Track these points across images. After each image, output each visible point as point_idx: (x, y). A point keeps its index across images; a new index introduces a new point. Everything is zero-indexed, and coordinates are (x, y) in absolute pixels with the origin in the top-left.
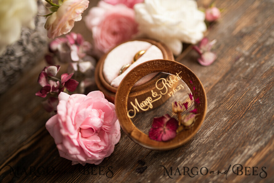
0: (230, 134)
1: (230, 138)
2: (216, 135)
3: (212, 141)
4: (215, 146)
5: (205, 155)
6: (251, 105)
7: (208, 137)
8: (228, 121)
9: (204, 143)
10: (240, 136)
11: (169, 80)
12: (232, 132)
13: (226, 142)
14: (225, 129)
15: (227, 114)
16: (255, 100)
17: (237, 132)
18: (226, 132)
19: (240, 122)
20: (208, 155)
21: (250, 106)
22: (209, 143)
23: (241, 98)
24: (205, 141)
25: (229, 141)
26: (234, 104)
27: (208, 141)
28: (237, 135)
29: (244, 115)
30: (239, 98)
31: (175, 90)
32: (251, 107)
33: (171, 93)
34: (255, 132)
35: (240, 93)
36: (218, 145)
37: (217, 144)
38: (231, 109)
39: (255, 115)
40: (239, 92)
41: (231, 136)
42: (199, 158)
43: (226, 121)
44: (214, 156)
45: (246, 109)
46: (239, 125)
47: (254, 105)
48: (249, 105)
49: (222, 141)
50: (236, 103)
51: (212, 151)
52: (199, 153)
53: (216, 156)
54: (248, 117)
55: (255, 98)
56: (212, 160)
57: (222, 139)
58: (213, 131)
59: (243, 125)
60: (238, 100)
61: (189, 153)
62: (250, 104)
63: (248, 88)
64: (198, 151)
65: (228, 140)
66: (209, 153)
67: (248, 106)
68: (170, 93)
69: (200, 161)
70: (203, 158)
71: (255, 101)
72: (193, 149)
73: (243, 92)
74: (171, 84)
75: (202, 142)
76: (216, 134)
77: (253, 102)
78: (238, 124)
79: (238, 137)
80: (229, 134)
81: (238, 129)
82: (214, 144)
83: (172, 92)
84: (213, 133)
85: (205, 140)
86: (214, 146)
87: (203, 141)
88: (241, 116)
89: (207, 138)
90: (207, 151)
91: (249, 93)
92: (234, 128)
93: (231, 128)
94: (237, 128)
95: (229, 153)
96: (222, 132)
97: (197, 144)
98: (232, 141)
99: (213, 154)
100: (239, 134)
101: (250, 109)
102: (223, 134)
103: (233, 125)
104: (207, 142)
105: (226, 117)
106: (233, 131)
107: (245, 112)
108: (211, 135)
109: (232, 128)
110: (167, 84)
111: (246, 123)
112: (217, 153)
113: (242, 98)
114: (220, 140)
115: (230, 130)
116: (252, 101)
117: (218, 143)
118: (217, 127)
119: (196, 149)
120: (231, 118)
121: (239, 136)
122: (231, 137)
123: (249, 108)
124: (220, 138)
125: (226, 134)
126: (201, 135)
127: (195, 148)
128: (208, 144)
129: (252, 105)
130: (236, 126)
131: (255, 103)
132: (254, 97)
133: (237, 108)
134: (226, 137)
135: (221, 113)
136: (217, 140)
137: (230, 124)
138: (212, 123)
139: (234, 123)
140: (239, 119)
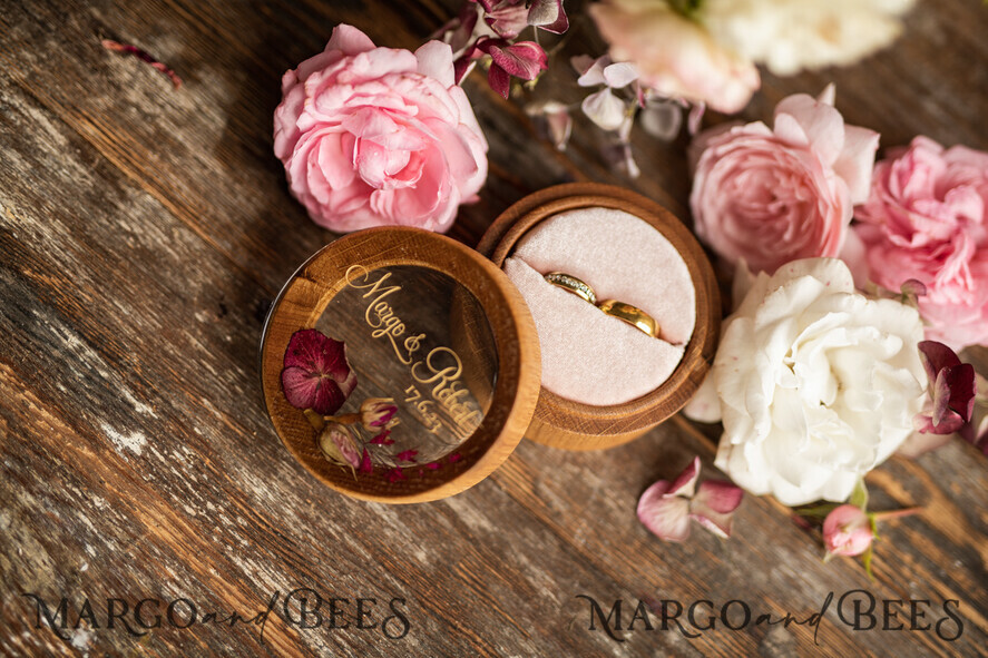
0: (365, 569)
1: (354, 566)
2: (365, 527)
3: (345, 514)
4: (331, 522)
5: (302, 494)
6: (467, 635)
8: (412, 564)
11: (457, 388)
12: (374, 573)
13: (340, 554)
14: (384, 554)
16: (485, 649)
18: (375, 557)
20: (302, 502)
21: (461, 632)
22: (343, 506)
23: (495, 607)
25: (343, 563)
26: (472, 586)
27: (348, 503)
28: (361, 588)
29: (432, 612)
30: (494, 602)
31: (427, 405)
32: (459, 635)
33: (415, 395)
34: (367, 639)
35: (514, 605)
36: (330, 530)
37: (334, 528)
38: (456, 575)
39: (429, 645)
40: (517, 603)
41: (359, 569)
42: (293, 478)
43: (416, 558)
44: (295, 518)
45: (451, 619)
47: (463, 643)
48: (468, 628)
49: (344, 544)
50: (476, 590)
51: (312, 512)
53: (295, 524)
54: (424, 625)
55: (490, 649)
56: (281, 514)
57: (352, 543)
60: (489, 598)
62: (470, 632)
63: (531, 630)
65: (346, 562)
66: (309, 504)
67: (464, 625)
68: (416, 392)
69: (282, 479)
70: (292, 489)
71: (480, 649)
73: (520, 615)
74: (445, 395)
76: (370, 527)
77: (476, 643)
79: (356, 589)
80: (368, 563)
81: (383, 589)
82: (335, 521)
83: (419, 396)
84: (376, 518)
86: (328, 519)
88: (429, 605)
90: (313, 499)
91: (510, 634)
92: (387, 580)
93: (388, 570)
94: (387, 588)
95: (304, 561)
96: (375, 546)
98: (342, 573)
99: (305, 518)
101: (452, 630)
102: (367, 547)
103: (397, 578)
104: (344, 500)
105: (429, 558)
106: (376, 578)
107: (440, 618)
109: (387, 576)
110: (443, 383)
112: (304, 527)
113: (495, 611)
114: (346, 537)
115: (380, 567)
116: (479, 640)
117: (337, 532)
120: (424, 575)
122: (355, 571)
123: (455, 627)
124: (355, 537)
125: (369, 557)
128: (337, 504)
129: (465, 640)
130: (395, 587)
131: (470, 649)
132: (493, 648)
133: (459, 593)
134: (360, 556)
135: (444, 545)
136: (349, 530)
137: (401, 571)
138: (409, 516)
139: (403, 583)
140: (419, 597)
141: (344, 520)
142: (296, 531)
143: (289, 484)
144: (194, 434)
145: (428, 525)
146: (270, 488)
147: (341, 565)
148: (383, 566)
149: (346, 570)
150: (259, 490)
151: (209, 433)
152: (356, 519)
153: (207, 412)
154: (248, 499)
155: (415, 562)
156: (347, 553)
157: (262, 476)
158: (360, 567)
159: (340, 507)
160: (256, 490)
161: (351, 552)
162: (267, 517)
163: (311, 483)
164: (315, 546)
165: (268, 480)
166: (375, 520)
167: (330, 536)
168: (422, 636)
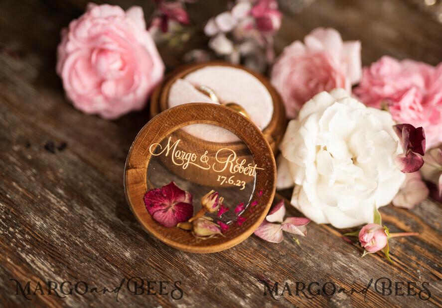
0: (95, 260)
1: (89, 259)
2: (96, 240)
3: (86, 235)
4: (77, 238)
5: (62, 224)
7: (95, 230)
9: (85, 225)
10: (89, 273)
12: (100, 262)
13: (81, 253)
14: (106, 253)
15: (137, 258)
17: (98, 270)
18: (101, 254)
19: (117, 276)
22: (85, 231)
24: (88, 226)
28: (92, 269)
36: (77, 241)
37: (78, 241)
39: (130, 299)
41: (91, 260)
42: (58, 217)
46: (112, 273)
49: (84, 249)
51: (67, 233)
52: (67, 218)
57: (88, 248)
58: (106, 237)
59: (111, 280)
61: (70, 204)
64: (72, 216)
65: (85, 257)
69: (52, 218)
70: (57, 223)
72: (75, 209)
75: (86, 221)
76: (99, 241)
78: (115, 271)
79: (89, 270)
80: (97, 258)
81: (105, 271)
82: (79, 237)
84: (102, 236)
85: (90, 226)
87: (88, 223)
89: (94, 228)
90: (68, 227)
92: (108, 266)
93: (108, 261)
94: (107, 269)
96: (101, 249)
97: (84, 215)
98: (82, 262)
100: (93, 272)
102: (97, 250)
103: (113, 265)
104: (86, 228)
106: (101, 265)
108: (99, 234)
109: (106, 264)
111: (115, 283)
114: (85, 245)
115: (103, 259)
117: (80, 243)
118: (112, 242)
119: (74, 214)
121: (91, 272)
122: (89, 262)
124: (90, 245)
125: (97, 255)
126: (100, 221)
127: (77, 212)
128: (81, 230)
130: (112, 269)
133: (149, 273)
134: (93, 254)
135: (140, 249)
136: (87, 242)
137: (116, 261)
138: (121, 235)
139: (117, 267)
140: (126, 275)
141: (85, 237)
142: (57, 242)
143: (55, 220)
144: (7, 198)
145: (132, 240)
146: (45, 222)
147: (81, 258)
148: (105, 259)
149: (84, 260)
150: (39, 223)
151: (15, 197)
152: (92, 237)
153: (14, 188)
154: (32, 227)
155: (123, 257)
156: (85, 252)
157: (41, 216)
158: (92, 259)
159: (83, 231)
160: (37, 223)
161: (87, 252)
162: (41, 235)
163: (68, 220)
164: (67, 249)
165: (44, 218)
166: (102, 237)
167: (76, 244)
168: (126, 293)
